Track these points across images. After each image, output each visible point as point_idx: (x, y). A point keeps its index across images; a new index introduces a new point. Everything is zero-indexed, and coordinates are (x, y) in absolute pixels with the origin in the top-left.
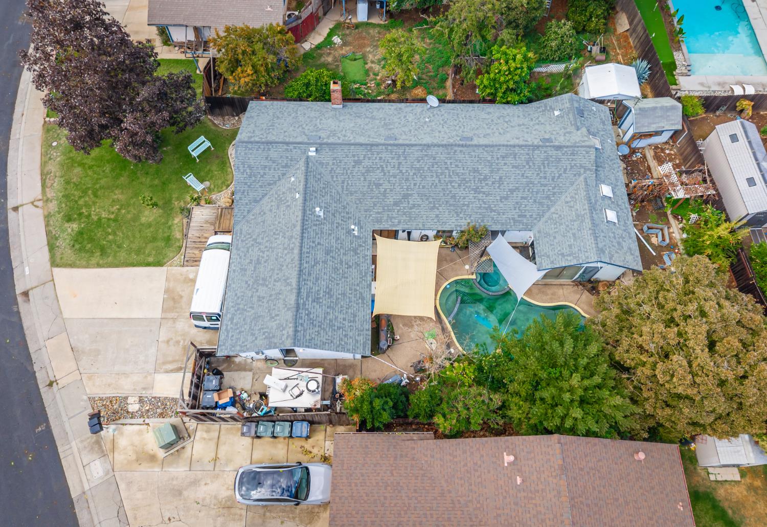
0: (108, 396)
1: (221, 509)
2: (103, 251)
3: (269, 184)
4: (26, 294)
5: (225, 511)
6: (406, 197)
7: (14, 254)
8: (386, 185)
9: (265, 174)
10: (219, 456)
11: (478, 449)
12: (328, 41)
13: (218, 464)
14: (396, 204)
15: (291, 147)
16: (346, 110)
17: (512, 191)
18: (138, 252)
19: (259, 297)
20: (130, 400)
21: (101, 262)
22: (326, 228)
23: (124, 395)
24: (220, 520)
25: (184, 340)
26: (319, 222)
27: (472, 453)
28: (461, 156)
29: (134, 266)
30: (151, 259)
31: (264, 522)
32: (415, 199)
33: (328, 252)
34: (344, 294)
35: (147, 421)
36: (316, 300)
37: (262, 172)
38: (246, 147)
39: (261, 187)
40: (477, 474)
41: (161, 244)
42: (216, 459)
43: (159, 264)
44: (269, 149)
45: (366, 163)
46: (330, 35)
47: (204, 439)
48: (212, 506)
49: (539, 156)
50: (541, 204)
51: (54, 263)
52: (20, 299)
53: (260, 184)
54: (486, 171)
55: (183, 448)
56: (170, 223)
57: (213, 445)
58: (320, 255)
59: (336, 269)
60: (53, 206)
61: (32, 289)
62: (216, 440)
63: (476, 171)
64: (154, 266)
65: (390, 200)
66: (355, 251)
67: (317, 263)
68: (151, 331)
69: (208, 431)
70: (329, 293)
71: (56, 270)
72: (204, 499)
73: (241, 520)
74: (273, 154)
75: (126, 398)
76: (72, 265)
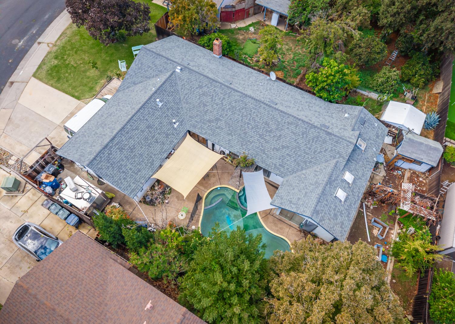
0: (6, 150)
1: (7, 240)
2: (59, 79)
3: (146, 77)
4: (12, 83)
5: (8, 242)
6: (217, 120)
7: (22, 63)
8: (209, 108)
9: (147, 70)
10: (28, 211)
11: (140, 288)
12: (247, 28)
13: (25, 215)
14: (209, 121)
15: (169, 62)
16: (220, 60)
17: (283, 147)
18: (74, 88)
19: (96, 133)
20: (13, 158)
21: (54, 84)
22: (158, 113)
23: (12, 154)
24: (3, 245)
25: (60, 142)
26: (156, 108)
27: (135, 289)
28: (262, 110)
29: (66, 94)
30: (76, 94)
31: (21, 261)
32: (222, 124)
33: (148, 127)
34: (141, 155)
35: (12, 173)
36: (121, 149)
37: (146, 69)
38: (146, 52)
39: (141, 77)
40: (128, 304)
41: (87, 89)
42: (26, 212)
43: (78, 98)
44: (157, 58)
45: (205, 89)
46: (250, 25)
47: (29, 198)
48: (5, 236)
49: (313, 133)
50: (298, 164)
51: (34, 75)
52: (8, 84)
53: (142, 75)
54: (274, 127)
55: (16, 196)
56: (98, 81)
57: (31, 203)
58: (142, 126)
59: (146, 139)
60: (55, 49)
61: (16, 82)
62: (34, 202)
63: (267, 124)
64: (76, 98)
65: (207, 117)
66: (167, 135)
67: (137, 129)
68: (49, 129)
69: (34, 195)
70: (132, 149)
71: (33, 78)
72: (4, 229)
73: (11, 252)
74: (157, 62)
75: (12, 155)
76: (40, 80)
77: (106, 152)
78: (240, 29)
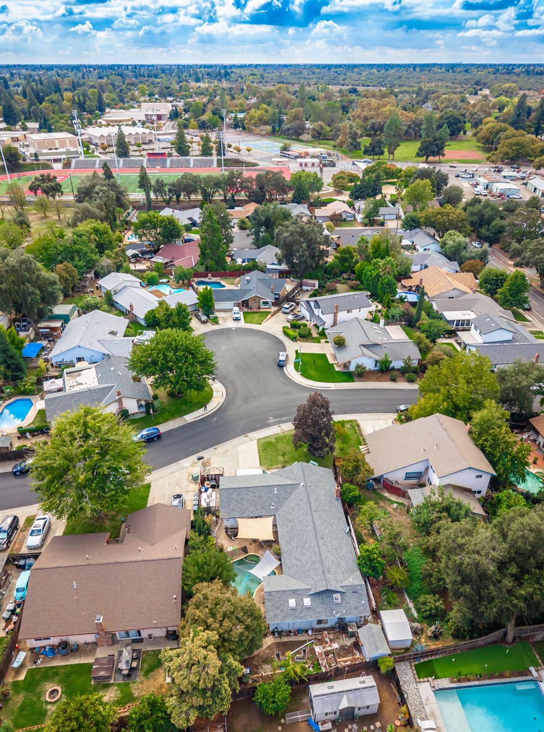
0: (212, 463)
1: (171, 494)
4: (247, 436)
6: (291, 521)
7: (261, 430)
14: (287, 519)
17: (299, 560)
18: (265, 459)
20: (209, 467)
21: (260, 450)
22: (270, 495)
23: (211, 465)
26: (272, 492)
29: (260, 458)
30: (263, 461)
32: (290, 525)
33: (260, 497)
34: (243, 505)
36: (238, 495)
43: (261, 464)
45: (302, 503)
46: (396, 502)
47: (194, 487)
48: (172, 492)
49: (318, 566)
50: (296, 574)
52: (245, 435)
53: (287, 474)
54: (307, 547)
55: (191, 482)
56: (278, 464)
57: (192, 489)
58: (258, 494)
59: (253, 501)
60: (281, 434)
61: (249, 437)
63: (306, 542)
66: (263, 508)
67: (254, 493)
69: (196, 487)
70: (243, 499)
73: (167, 500)
76: (258, 444)
77: (233, 490)
78: (389, 500)
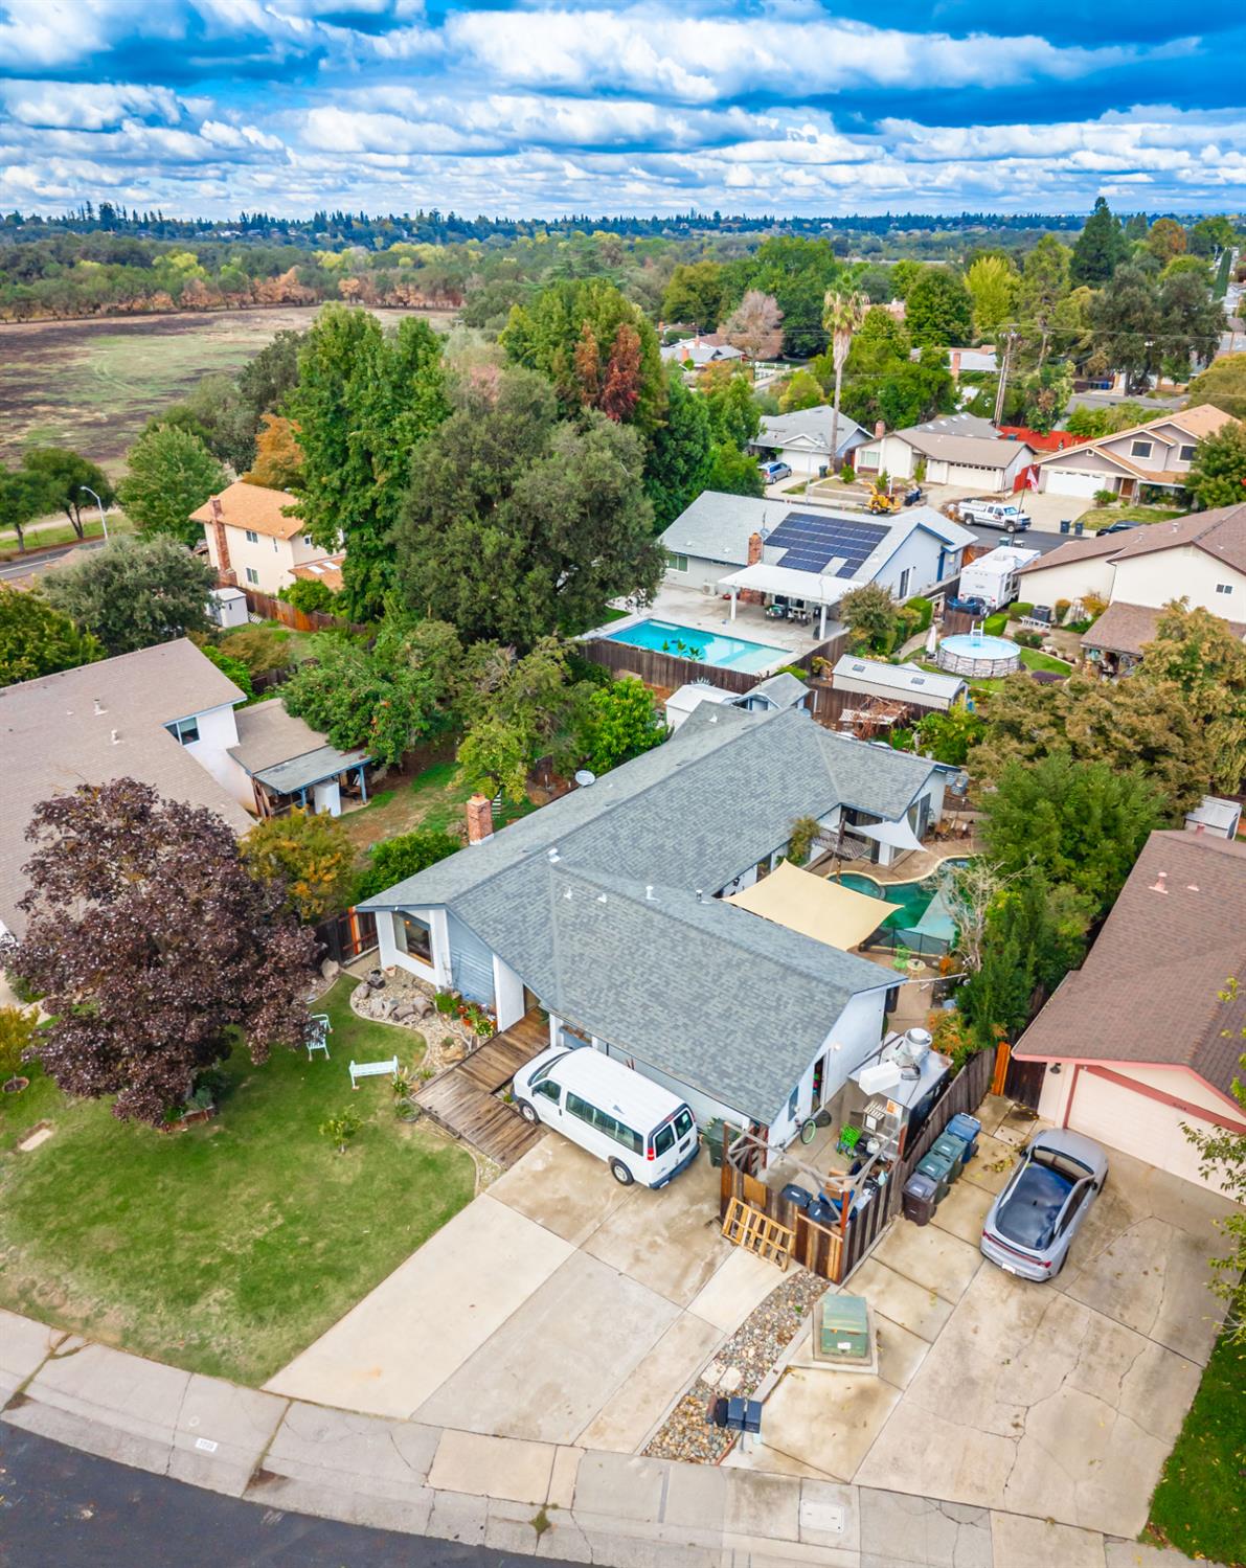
0: (669, 1412)
1: (1039, 1331)
2: (338, 1273)
3: (543, 925)
4: (261, 1477)
5: (1046, 1327)
7: (129, 1457)
8: (669, 844)
9: (524, 916)
10: (931, 1285)
13: (946, 1294)
15: (523, 867)
17: (782, 779)
18: (403, 1216)
20: (710, 1377)
21: (354, 1288)
23: (692, 1383)
24: (1060, 1341)
25: (658, 1234)
29: (425, 1239)
30: (440, 1207)
31: (1096, 1278)
35: (780, 1367)
38: (468, 901)
40: (1164, 927)
41: (427, 1177)
42: (935, 1293)
43: (464, 1200)
44: (499, 886)
45: (624, 833)
47: (882, 1292)
48: (1026, 1342)
51: (256, 1380)
52: (260, 1497)
56: (400, 1146)
60: (119, 1316)
62: (895, 1276)
63: (731, 779)
64: (459, 1209)
65: (691, 855)
68: (590, 1276)
69: (870, 1280)
72: (1005, 1349)
73: (1076, 1309)
74: (510, 887)
75: (700, 1383)
76: (301, 1346)
